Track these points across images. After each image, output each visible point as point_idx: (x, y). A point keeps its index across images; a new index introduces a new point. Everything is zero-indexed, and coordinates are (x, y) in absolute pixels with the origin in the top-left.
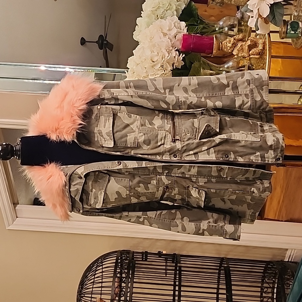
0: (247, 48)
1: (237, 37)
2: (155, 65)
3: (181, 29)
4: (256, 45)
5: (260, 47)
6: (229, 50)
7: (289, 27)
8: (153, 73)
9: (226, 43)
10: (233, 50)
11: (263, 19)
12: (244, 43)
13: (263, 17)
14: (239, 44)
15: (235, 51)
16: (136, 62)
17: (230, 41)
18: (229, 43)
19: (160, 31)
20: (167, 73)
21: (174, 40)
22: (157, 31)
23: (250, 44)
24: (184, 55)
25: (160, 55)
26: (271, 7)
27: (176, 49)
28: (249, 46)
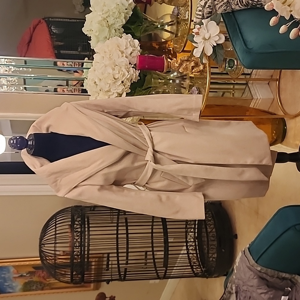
0: (191, 68)
2: (116, 82)
3: (135, 47)
5: (201, 67)
6: (176, 68)
7: (227, 65)
8: (115, 89)
10: (179, 69)
11: (207, 57)
12: (188, 63)
13: (207, 55)
14: (184, 64)
15: (181, 69)
16: (99, 78)
17: (177, 61)
18: (176, 63)
19: (118, 49)
20: (127, 87)
21: (129, 57)
22: (116, 50)
23: (193, 65)
24: (139, 71)
25: (120, 74)
26: (214, 47)
27: (133, 66)
28: (192, 66)
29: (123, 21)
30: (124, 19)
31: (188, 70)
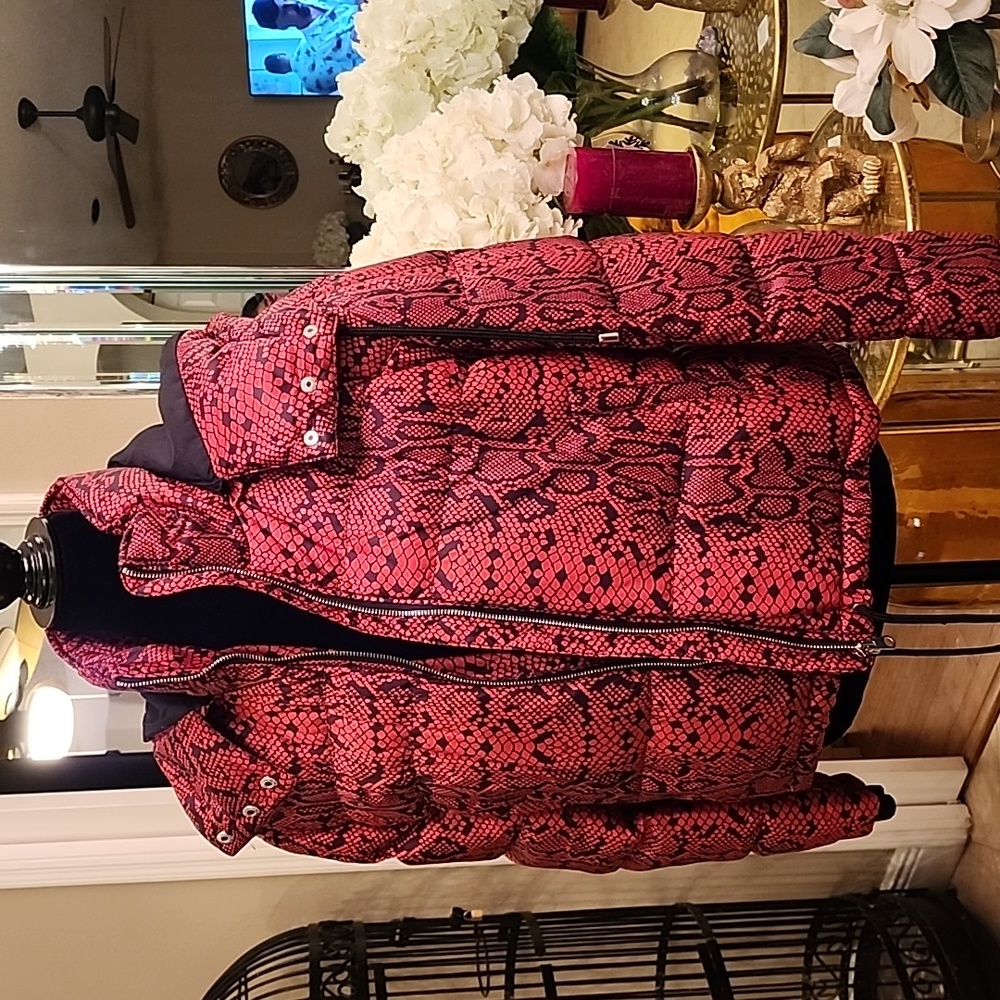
0: (819, 190)
1: (779, 151)
3: (554, 123)
4: (849, 179)
5: (870, 186)
6: (750, 200)
9: (740, 175)
10: (765, 201)
12: (804, 173)
14: (785, 177)
15: (772, 203)
17: (754, 168)
18: (750, 176)
19: (478, 133)
22: (469, 134)
23: (831, 175)
24: (580, 222)
25: (495, 224)
26: (942, 40)
27: (549, 199)
28: (826, 183)
29: (493, 63)
30: (497, 55)
31: (806, 203)
